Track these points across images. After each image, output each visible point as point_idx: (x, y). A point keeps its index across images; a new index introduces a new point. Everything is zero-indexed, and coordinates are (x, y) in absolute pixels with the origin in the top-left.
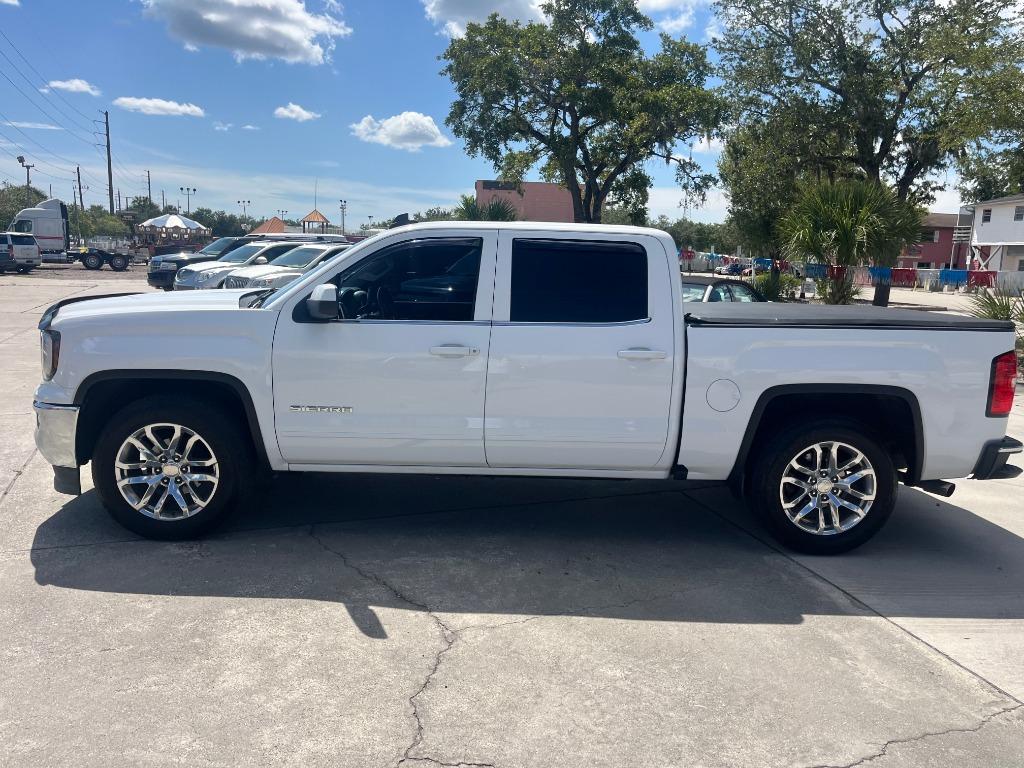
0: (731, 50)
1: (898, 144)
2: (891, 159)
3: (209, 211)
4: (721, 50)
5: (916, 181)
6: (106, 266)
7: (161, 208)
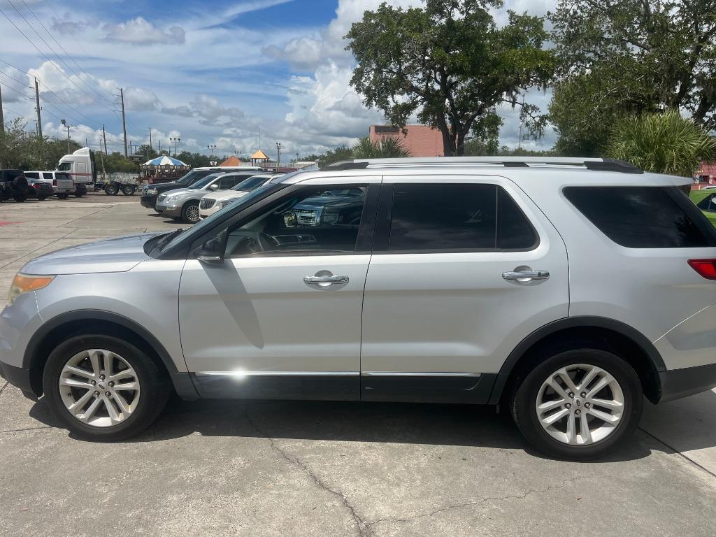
0: (562, 20)
1: (694, 85)
2: (689, 97)
3: (189, 154)
4: (554, 20)
5: (708, 114)
6: (120, 192)
7: (158, 152)
